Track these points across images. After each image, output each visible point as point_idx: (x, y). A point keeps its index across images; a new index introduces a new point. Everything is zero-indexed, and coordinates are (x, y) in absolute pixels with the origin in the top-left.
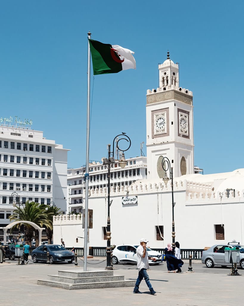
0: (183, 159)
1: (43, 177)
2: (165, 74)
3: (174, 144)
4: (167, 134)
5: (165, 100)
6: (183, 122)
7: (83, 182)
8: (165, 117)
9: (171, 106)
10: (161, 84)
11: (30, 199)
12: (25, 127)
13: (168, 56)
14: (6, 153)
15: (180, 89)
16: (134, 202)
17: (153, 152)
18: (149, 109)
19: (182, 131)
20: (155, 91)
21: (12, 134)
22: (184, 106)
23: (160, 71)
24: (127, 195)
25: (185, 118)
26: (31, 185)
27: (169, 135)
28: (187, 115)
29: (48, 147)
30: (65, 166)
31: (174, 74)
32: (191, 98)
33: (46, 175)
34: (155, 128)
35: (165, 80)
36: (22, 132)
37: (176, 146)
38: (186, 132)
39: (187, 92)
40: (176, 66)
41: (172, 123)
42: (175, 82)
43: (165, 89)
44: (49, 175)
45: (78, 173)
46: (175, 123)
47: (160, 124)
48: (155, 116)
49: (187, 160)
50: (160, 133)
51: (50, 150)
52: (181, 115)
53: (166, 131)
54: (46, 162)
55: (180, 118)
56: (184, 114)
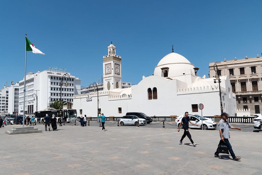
0: (117, 83)
1: (70, 90)
2: (110, 50)
3: (113, 77)
4: (111, 73)
5: (110, 60)
6: (117, 69)
7: (89, 92)
8: (110, 67)
9: (112, 62)
10: (109, 54)
11: (65, 99)
12: (63, 71)
13: (112, 43)
14: (55, 82)
15: (116, 56)
16: (91, 100)
17: (106, 80)
18: (104, 64)
19: (116, 72)
20: (106, 57)
21: (57, 74)
22: (117, 62)
23: (108, 49)
24: (88, 97)
25: (118, 67)
26: (65, 94)
27: (111, 74)
28: (119, 66)
29: (72, 79)
30: (80, 86)
31: (114, 50)
32: (120, 59)
33: (72, 90)
34: (106, 71)
35: (110, 52)
36: (61, 73)
37: (114, 78)
38: (118, 72)
39: (119, 57)
40: (115, 47)
41: (113, 69)
42: (114, 53)
43: (110, 56)
44: (73, 90)
45: (87, 89)
46: (114, 69)
47: (108, 69)
48: (106, 66)
49: (119, 83)
50: (108, 73)
51: (73, 80)
52: (116, 66)
53: (110, 72)
54: (72, 85)
55: (116, 67)
56: (117, 65)
